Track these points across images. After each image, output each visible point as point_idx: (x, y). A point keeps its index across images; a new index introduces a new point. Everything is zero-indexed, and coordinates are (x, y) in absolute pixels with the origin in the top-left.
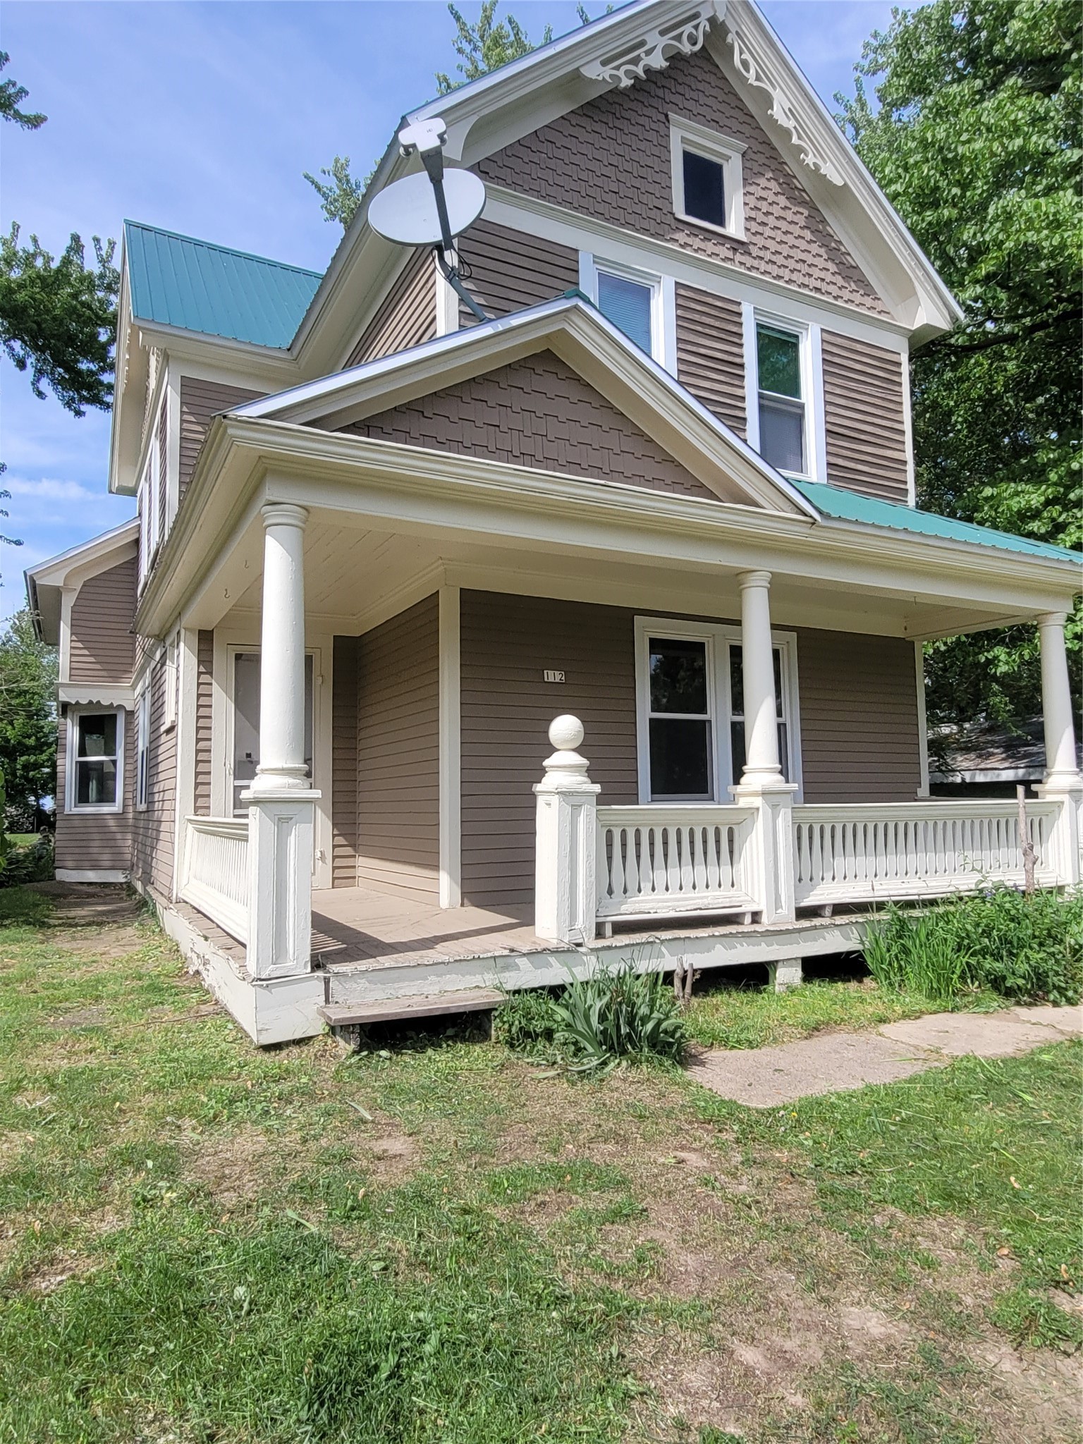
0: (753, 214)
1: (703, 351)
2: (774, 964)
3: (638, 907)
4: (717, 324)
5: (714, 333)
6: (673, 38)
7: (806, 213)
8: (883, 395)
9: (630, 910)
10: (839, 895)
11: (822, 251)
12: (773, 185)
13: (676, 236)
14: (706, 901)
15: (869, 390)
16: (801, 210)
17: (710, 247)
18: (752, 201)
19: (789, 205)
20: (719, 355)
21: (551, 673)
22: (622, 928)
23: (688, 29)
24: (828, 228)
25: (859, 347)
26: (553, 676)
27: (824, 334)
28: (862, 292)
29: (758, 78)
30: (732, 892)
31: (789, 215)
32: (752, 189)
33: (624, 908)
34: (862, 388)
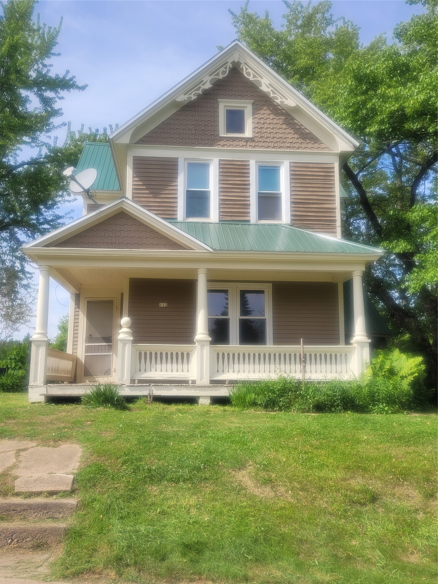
0: (257, 126)
1: (230, 182)
2: (198, 397)
3: (148, 375)
4: (238, 171)
5: (237, 175)
6: (215, 75)
7: (283, 118)
8: (323, 182)
9: (145, 376)
10: (233, 377)
11: (291, 131)
12: (268, 112)
13: (220, 143)
14: (175, 375)
15: (315, 181)
16: (281, 117)
17: (235, 143)
18: (256, 121)
19: (275, 117)
20: (238, 182)
21: (162, 304)
22: (141, 381)
23: (223, 69)
24: (295, 121)
25: (311, 165)
26: (163, 305)
27: (291, 164)
28: (313, 142)
29: (254, 76)
30: (188, 373)
31: (275, 121)
32: (256, 116)
33: (143, 376)
34: (311, 181)
